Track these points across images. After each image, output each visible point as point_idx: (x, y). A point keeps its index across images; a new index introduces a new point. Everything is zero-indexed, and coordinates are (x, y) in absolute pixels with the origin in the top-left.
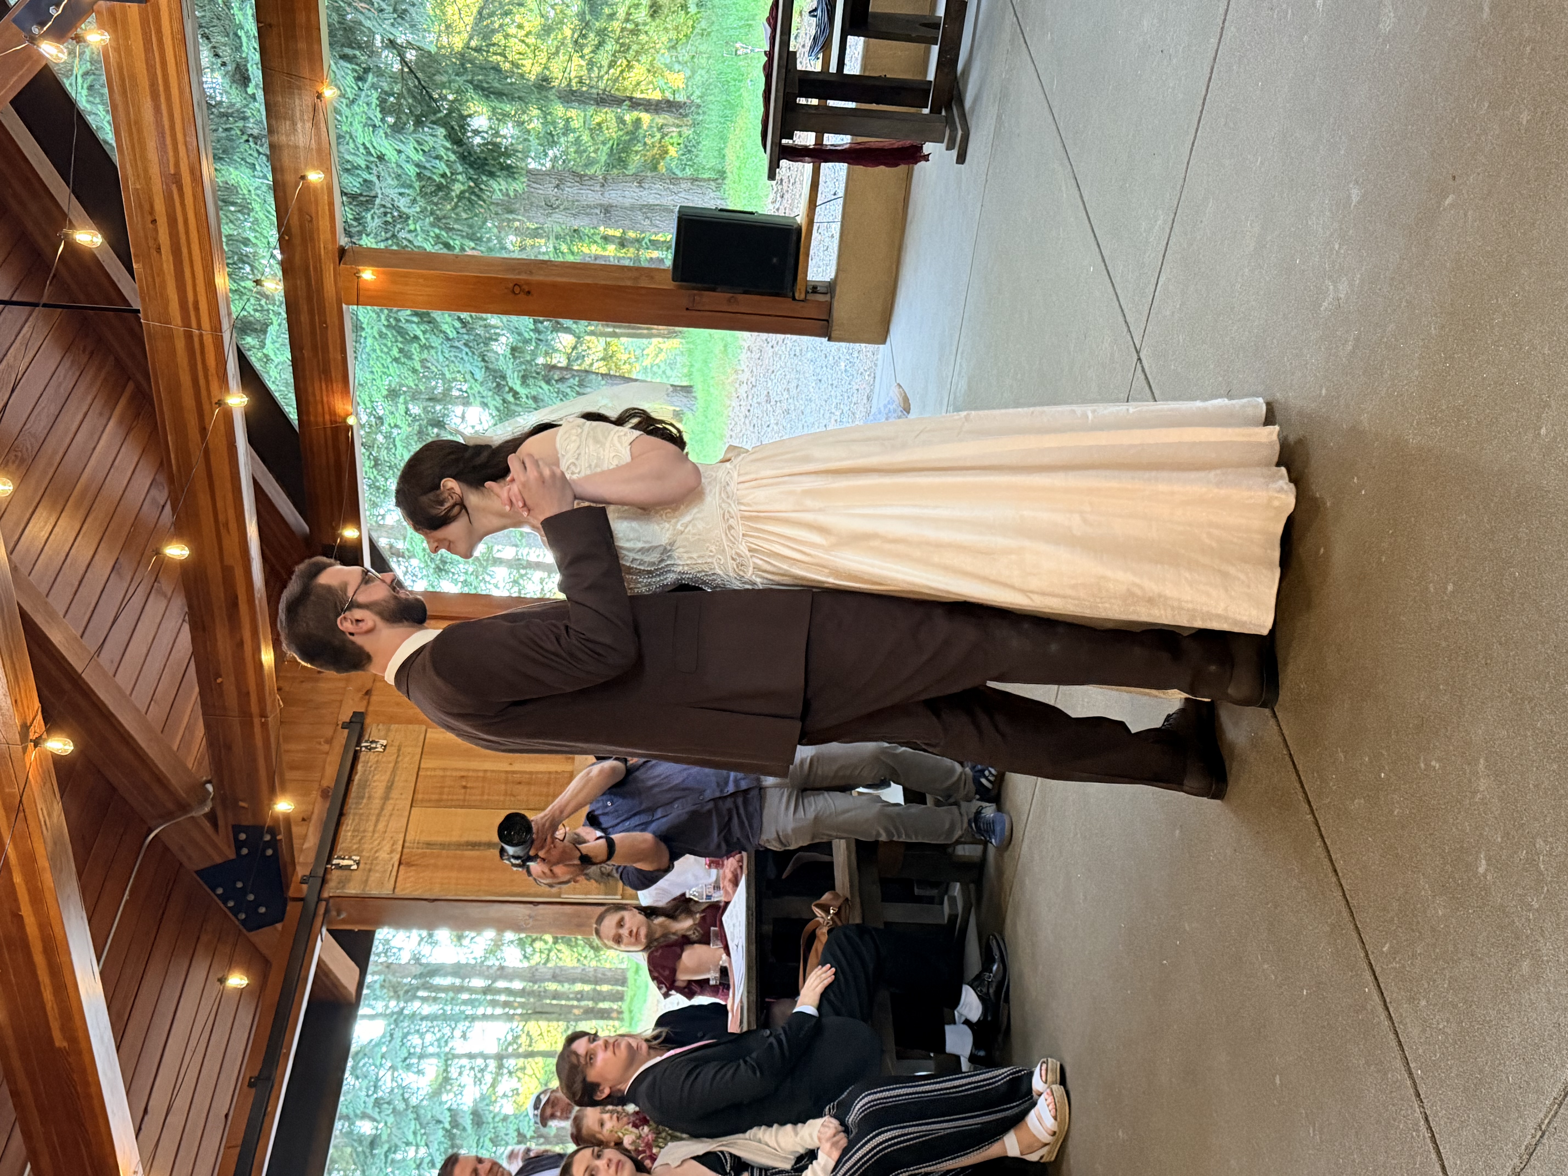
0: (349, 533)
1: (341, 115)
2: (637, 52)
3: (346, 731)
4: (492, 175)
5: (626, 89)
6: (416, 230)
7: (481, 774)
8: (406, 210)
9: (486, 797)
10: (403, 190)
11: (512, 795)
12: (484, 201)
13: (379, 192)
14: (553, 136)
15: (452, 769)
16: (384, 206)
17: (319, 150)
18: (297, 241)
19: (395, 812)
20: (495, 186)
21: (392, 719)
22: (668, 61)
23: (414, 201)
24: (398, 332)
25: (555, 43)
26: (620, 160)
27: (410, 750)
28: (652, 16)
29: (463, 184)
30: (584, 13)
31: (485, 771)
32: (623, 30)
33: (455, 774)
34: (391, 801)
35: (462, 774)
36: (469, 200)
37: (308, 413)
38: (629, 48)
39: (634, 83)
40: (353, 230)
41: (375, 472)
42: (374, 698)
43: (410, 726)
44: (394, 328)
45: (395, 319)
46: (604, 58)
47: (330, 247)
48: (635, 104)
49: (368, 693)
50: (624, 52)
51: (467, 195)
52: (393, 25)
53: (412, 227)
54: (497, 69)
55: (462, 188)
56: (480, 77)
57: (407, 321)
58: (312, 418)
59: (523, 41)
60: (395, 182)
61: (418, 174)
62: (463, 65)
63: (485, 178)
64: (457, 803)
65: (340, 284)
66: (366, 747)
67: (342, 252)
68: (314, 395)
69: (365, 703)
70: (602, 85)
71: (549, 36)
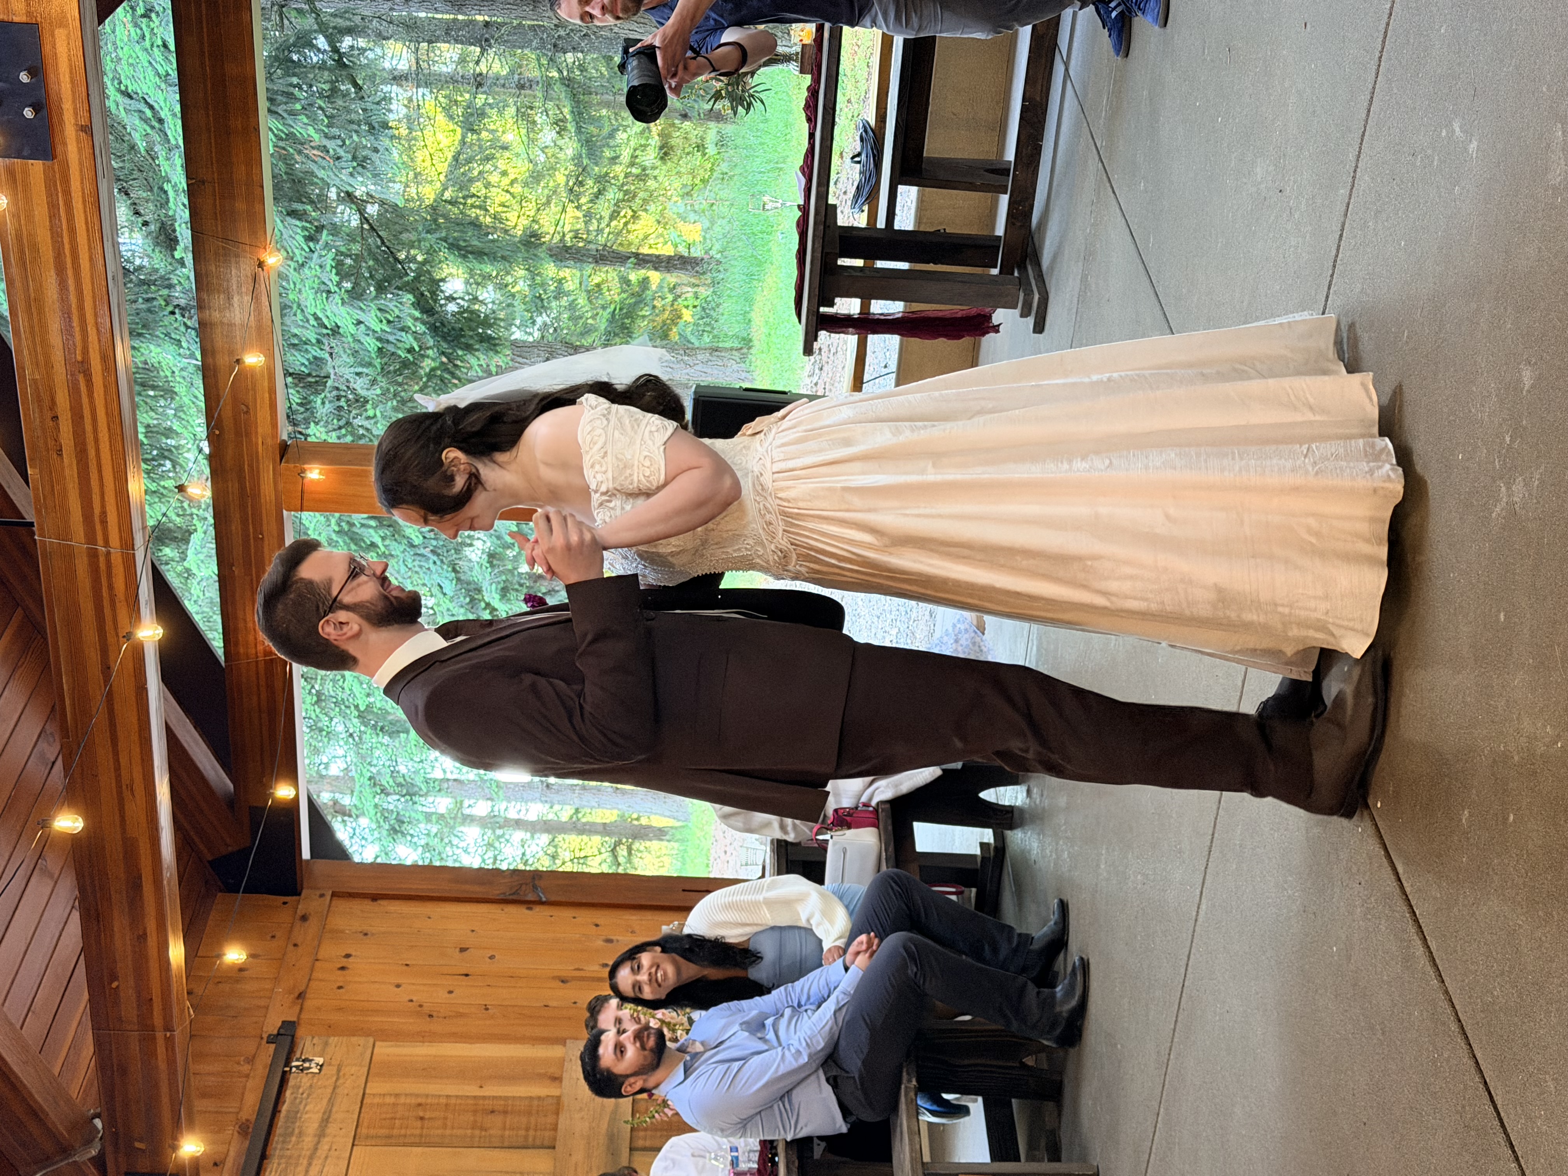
0: (283, 792)
1: (288, 281)
2: (644, 200)
3: (272, 1047)
4: (468, 348)
5: (630, 244)
6: (375, 416)
7: (443, 1101)
8: (363, 393)
9: (448, 1132)
10: (360, 370)
11: (482, 1129)
12: (459, 380)
13: (332, 371)
14: (542, 300)
15: (406, 1095)
16: (337, 389)
17: (260, 328)
18: (230, 436)
19: (332, 1153)
20: (473, 361)
21: (331, 1029)
22: (681, 211)
23: (374, 382)
24: (352, 539)
25: (546, 191)
26: (624, 327)
27: (353, 1070)
28: (662, 158)
29: (433, 360)
30: (581, 156)
31: (448, 1096)
32: (627, 176)
33: (408, 1101)
34: (326, 1139)
35: (420, 1100)
36: (442, 380)
37: (236, 644)
38: (635, 196)
39: (641, 237)
40: (299, 417)
41: (318, 710)
42: (309, 1003)
43: (354, 1040)
44: (346, 533)
45: (348, 522)
46: (604, 208)
47: (269, 441)
48: (642, 261)
49: (301, 996)
50: (628, 201)
51: (439, 372)
52: (351, 174)
53: (371, 413)
54: (476, 224)
55: (433, 365)
56: (455, 234)
57: (363, 525)
58: (242, 650)
59: (507, 191)
60: (351, 360)
61: (380, 350)
62: (435, 220)
63: (460, 353)
64: (412, 1140)
65: (281, 486)
66: (297, 1067)
67: (284, 449)
68: (245, 621)
69: (298, 1008)
70: (601, 240)
71: (538, 182)
